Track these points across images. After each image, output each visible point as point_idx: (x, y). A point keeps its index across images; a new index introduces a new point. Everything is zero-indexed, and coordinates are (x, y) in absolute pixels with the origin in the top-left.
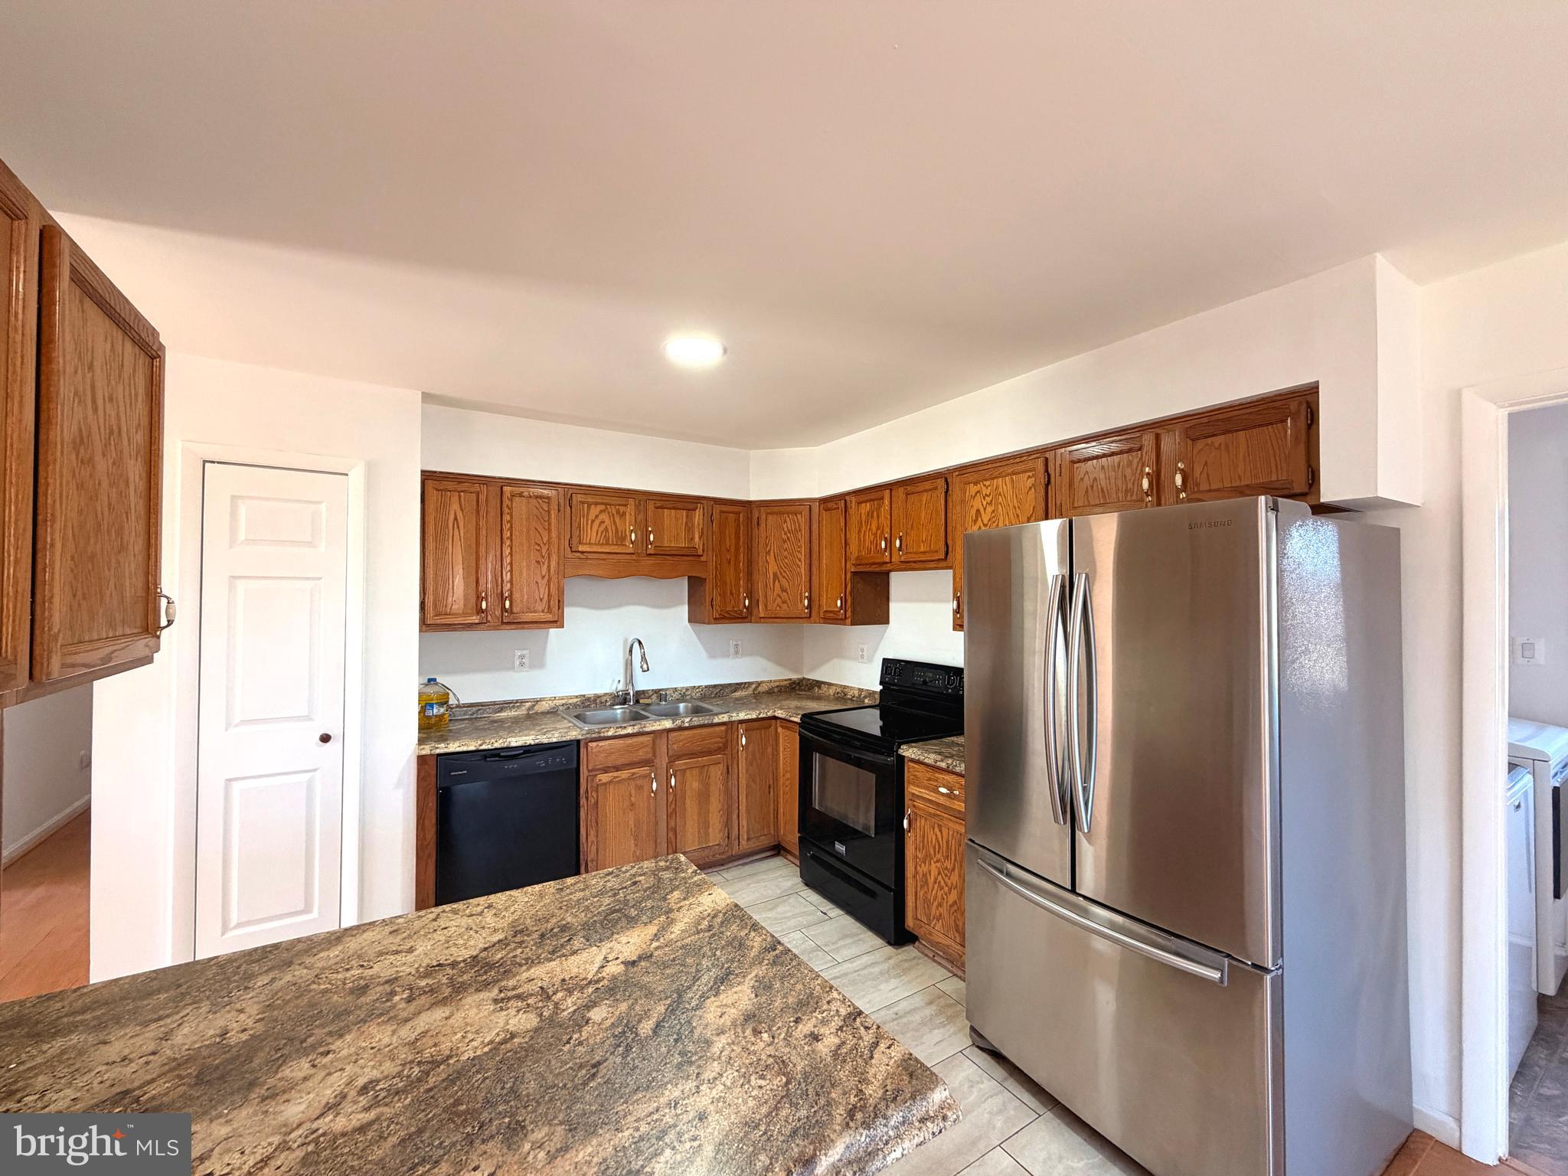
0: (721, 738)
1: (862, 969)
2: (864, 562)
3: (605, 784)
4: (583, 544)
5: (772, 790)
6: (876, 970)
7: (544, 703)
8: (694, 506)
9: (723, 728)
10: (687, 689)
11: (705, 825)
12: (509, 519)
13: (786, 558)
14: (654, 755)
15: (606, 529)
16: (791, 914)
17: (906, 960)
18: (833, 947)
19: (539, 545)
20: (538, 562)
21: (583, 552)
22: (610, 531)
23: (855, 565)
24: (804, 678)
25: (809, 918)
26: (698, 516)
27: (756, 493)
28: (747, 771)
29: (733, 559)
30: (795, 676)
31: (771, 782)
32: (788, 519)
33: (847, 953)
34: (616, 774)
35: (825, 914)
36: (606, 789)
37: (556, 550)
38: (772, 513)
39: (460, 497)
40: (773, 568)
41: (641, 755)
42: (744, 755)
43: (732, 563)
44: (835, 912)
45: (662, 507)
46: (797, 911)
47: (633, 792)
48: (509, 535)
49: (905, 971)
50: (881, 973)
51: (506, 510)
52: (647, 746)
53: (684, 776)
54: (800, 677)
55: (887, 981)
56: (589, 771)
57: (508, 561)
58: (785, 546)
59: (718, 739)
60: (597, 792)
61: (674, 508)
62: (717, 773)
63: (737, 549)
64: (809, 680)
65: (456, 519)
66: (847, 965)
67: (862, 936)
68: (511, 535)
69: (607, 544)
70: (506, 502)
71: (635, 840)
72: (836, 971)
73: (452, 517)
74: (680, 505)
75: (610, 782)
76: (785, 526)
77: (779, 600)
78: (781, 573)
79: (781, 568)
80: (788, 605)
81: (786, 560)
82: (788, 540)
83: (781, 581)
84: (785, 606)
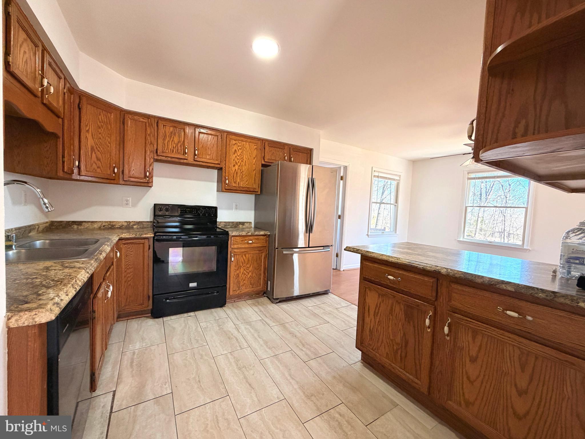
32: (102, 114)
45: (50, 64)
61: (54, 70)
74: (57, 69)
76: (100, 117)
77: (94, 166)
78: (96, 148)
79: (97, 145)
80: (101, 170)
81: (100, 140)
82: (102, 127)
83: (95, 153)
84: (99, 170)
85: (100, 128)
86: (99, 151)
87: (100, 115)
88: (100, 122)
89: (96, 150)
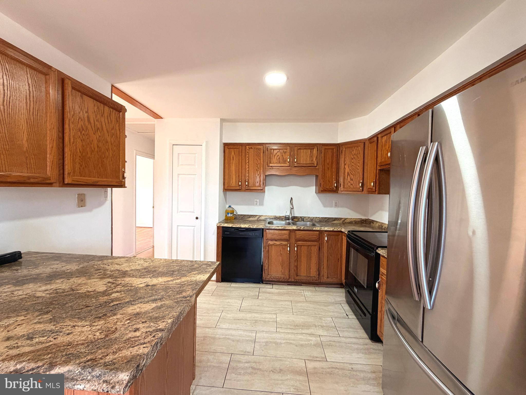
0: (317, 236)
1: (349, 343)
2: (383, 164)
3: (271, 245)
4: (271, 163)
5: (339, 260)
6: (356, 346)
7: (262, 217)
8: (313, 148)
9: (318, 232)
10: (314, 218)
11: (309, 268)
12: (248, 156)
13: (353, 166)
14: (290, 238)
15: (279, 158)
16: (332, 310)
17: (374, 349)
18: (342, 329)
19: (257, 164)
20: (257, 170)
21: (271, 166)
22: (281, 159)
23: (380, 166)
24: (368, 219)
25: (339, 314)
26: (315, 151)
27: (340, 140)
28: (328, 251)
29: (330, 167)
30: (363, 218)
31: (339, 258)
32: (354, 150)
33: (346, 334)
34: (275, 242)
35: (347, 316)
36: (272, 247)
37: (262, 166)
38: (347, 148)
39: (234, 150)
40: (347, 170)
41: (284, 237)
42: (327, 245)
43: (330, 169)
44: (352, 316)
45: (300, 149)
46: (336, 310)
47: (281, 250)
48: (248, 161)
49: (370, 353)
50: (357, 349)
51: (247, 154)
52: (286, 234)
53: (301, 248)
54: (367, 218)
55: (358, 353)
56: (266, 240)
57: (248, 170)
58: (353, 161)
59: (315, 236)
60: (269, 247)
61: (305, 149)
62: (315, 250)
63: (332, 163)
64: (370, 219)
65: (233, 157)
66: (343, 339)
67: (358, 330)
68: (249, 161)
69: (280, 163)
70: (247, 151)
71: (282, 267)
72: (336, 339)
73: (232, 157)
74: (307, 148)
75: (273, 245)
76: (353, 152)
77: (349, 184)
78: (351, 173)
79: (351, 170)
80: (353, 186)
81: (353, 167)
82: (354, 158)
83: (350, 176)
84: (352, 186)
85: (352, 159)
86: (352, 174)
87: (353, 150)
88: (353, 156)
89: (350, 174)
